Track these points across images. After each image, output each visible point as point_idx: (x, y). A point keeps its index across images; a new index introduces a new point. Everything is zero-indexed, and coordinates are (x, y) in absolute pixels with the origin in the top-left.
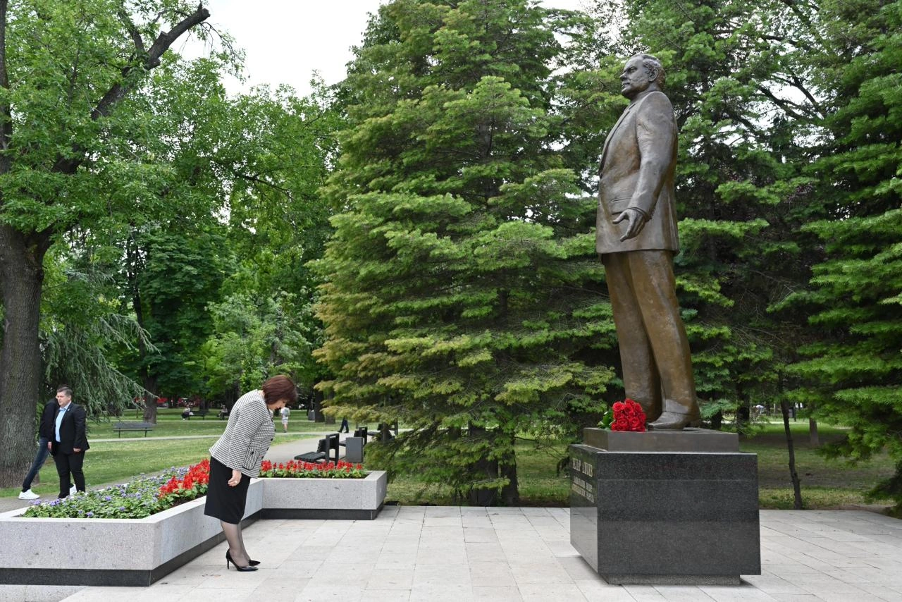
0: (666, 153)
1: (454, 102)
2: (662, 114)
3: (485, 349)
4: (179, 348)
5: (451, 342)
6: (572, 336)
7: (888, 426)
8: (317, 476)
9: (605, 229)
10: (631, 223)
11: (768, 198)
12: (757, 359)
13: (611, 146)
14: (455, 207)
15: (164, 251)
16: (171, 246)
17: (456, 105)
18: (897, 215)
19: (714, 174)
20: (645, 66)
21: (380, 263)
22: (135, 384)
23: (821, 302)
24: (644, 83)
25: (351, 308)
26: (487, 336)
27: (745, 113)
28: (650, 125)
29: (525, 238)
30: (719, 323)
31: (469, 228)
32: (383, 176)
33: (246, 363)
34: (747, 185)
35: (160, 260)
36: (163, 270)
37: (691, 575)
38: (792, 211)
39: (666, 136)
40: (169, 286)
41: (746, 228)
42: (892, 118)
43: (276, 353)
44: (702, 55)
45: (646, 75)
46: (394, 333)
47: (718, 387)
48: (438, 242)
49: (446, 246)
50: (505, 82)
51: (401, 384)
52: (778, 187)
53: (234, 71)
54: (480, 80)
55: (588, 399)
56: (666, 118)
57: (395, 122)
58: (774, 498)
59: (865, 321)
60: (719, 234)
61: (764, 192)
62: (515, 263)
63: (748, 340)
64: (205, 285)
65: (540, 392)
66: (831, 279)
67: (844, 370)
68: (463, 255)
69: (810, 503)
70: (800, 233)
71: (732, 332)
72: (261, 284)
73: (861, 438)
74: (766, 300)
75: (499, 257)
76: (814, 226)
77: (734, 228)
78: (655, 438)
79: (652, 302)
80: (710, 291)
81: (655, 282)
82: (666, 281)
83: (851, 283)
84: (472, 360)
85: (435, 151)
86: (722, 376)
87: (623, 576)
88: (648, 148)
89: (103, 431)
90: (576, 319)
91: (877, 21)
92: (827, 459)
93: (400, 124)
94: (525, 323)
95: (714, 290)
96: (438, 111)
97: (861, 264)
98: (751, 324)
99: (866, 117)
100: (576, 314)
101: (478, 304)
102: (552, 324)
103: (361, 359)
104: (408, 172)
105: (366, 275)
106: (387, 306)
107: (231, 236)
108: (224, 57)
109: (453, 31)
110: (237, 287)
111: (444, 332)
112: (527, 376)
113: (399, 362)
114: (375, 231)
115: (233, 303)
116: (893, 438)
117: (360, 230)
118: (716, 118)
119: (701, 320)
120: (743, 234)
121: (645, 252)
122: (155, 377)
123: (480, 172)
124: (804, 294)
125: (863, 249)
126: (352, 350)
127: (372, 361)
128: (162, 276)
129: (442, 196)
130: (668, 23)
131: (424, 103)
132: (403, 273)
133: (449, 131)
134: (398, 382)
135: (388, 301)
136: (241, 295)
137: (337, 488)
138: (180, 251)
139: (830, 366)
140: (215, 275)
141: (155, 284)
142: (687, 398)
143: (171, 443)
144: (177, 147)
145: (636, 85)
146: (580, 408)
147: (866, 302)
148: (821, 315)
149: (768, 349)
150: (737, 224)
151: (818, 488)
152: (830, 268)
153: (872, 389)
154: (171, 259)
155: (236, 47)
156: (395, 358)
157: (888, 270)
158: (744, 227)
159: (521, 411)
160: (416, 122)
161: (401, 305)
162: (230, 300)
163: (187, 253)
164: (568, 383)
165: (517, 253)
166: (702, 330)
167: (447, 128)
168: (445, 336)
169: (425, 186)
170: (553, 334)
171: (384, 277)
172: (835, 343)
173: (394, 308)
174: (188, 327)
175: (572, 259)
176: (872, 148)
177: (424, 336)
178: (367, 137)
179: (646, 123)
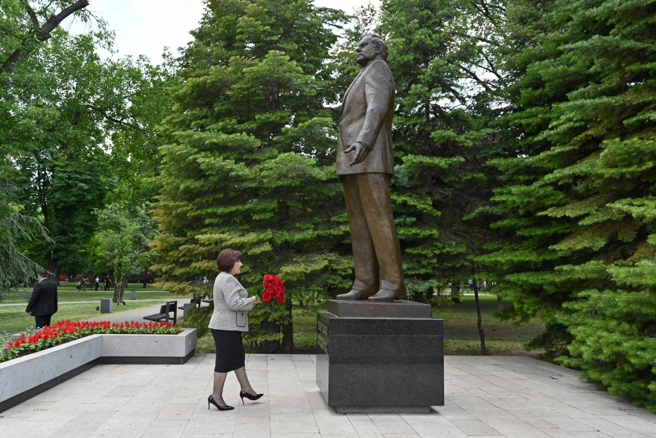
0: (384, 103)
1: (250, 68)
2: (383, 76)
3: (267, 243)
4: (74, 240)
5: (243, 238)
6: (330, 235)
7: (540, 299)
8: (143, 333)
9: (342, 158)
10: (357, 153)
11: (465, 142)
12: (456, 252)
13: (347, 98)
14: (249, 142)
15: (64, 172)
16: (69, 169)
17: (252, 71)
18: (548, 155)
19: (430, 125)
20: (373, 42)
21: (195, 180)
22: (37, 265)
23: (498, 214)
24: (372, 54)
25: (174, 213)
26: (269, 234)
27: (453, 85)
28: (374, 83)
29: (297, 165)
30: (431, 227)
31: (259, 157)
32: (201, 119)
33: (119, 251)
34: (450, 133)
35: (61, 179)
36: (63, 186)
37: (395, 406)
38: (481, 152)
39: (385, 92)
40: (67, 197)
41: (450, 162)
42: (547, 89)
43: (141, 245)
44: (423, 43)
45: (374, 49)
46: (204, 230)
47: (430, 271)
48: (235, 167)
49: (240, 169)
50: (285, 55)
51: (208, 266)
52: (472, 135)
53: (107, 46)
54: (268, 53)
55: (340, 279)
56: (385, 79)
57: (209, 81)
58: (469, 346)
59: (526, 227)
60: (432, 166)
61: (462, 138)
62: (289, 182)
63: (450, 239)
64: (93, 196)
65: (305, 273)
66: (504, 198)
67: (512, 260)
68: (253, 176)
69: (492, 350)
70: (486, 167)
71: (441, 234)
72: (133, 197)
73: (522, 307)
74: (463, 211)
75: (279, 179)
76: (495, 161)
77: (442, 162)
78: (372, 308)
79: (373, 210)
80: (424, 205)
81: (375, 196)
82: (383, 195)
83: (517, 201)
84: (257, 250)
85: (237, 103)
86: (432, 263)
87: (347, 407)
88: (372, 100)
89: (18, 298)
90: (333, 223)
91: (540, 25)
92: (502, 320)
93: (213, 83)
94: (298, 225)
95: (427, 204)
96: (239, 74)
97: (524, 188)
98: (453, 228)
99: (530, 89)
100: (333, 219)
101: (264, 211)
102: (316, 226)
103: (181, 248)
104: (219, 117)
105: (184, 189)
106: (199, 212)
107: (112, 163)
108: (99, 36)
109: (251, 19)
110: (116, 199)
111: (240, 230)
112: (297, 262)
113: (208, 251)
114: (191, 158)
115: (111, 209)
116: (543, 307)
117: (181, 157)
118: (431, 87)
119: (419, 225)
120: (447, 166)
121: (369, 175)
122: (56, 260)
123: (268, 118)
124: (488, 208)
125: (527, 178)
126: (175, 242)
127: (189, 250)
128: (63, 190)
129: (239, 134)
130: (401, 20)
131: (230, 69)
132: (211, 188)
133: (248, 89)
134: (206, 265)
135: (200, 207)
136: (117, 204)
137: (156, 342)
138: (76, 172)
139: (502, 258)
140: (101, 190)
141: (57, 195)
142: (397, 279)
143: (64, 307)
144: (63, 97)
145: (367, 55)
146: (334, 285)
147: (528, 214)
148: (498, 223)
149: (463, 245)
150: (443, 160)
151: (499, 339)
152: (505, 191)
153: (530, 273)
154: (70, 178)
155: (108, 28)
156: (204, 249)
157: (542, 192)
158: (448, 162)
159: (293, 287)
160: (225, 82)
161: (209, 211)
162: (110, 207)
163: (80, 174)
164: (326, 268)
165: (290, 175)
166: (418, 232)
167: (245, 86)
168: (240, 233)
169: (229, 127)
170: (316, 232)
171: (197, 191)
172: (507, 242)
173: (204, 213)
174: (81, 225)
175: (330, 181)
176: (534, 110)
177: (223, 233)
178: (189, 92)
179: (371, 82)
